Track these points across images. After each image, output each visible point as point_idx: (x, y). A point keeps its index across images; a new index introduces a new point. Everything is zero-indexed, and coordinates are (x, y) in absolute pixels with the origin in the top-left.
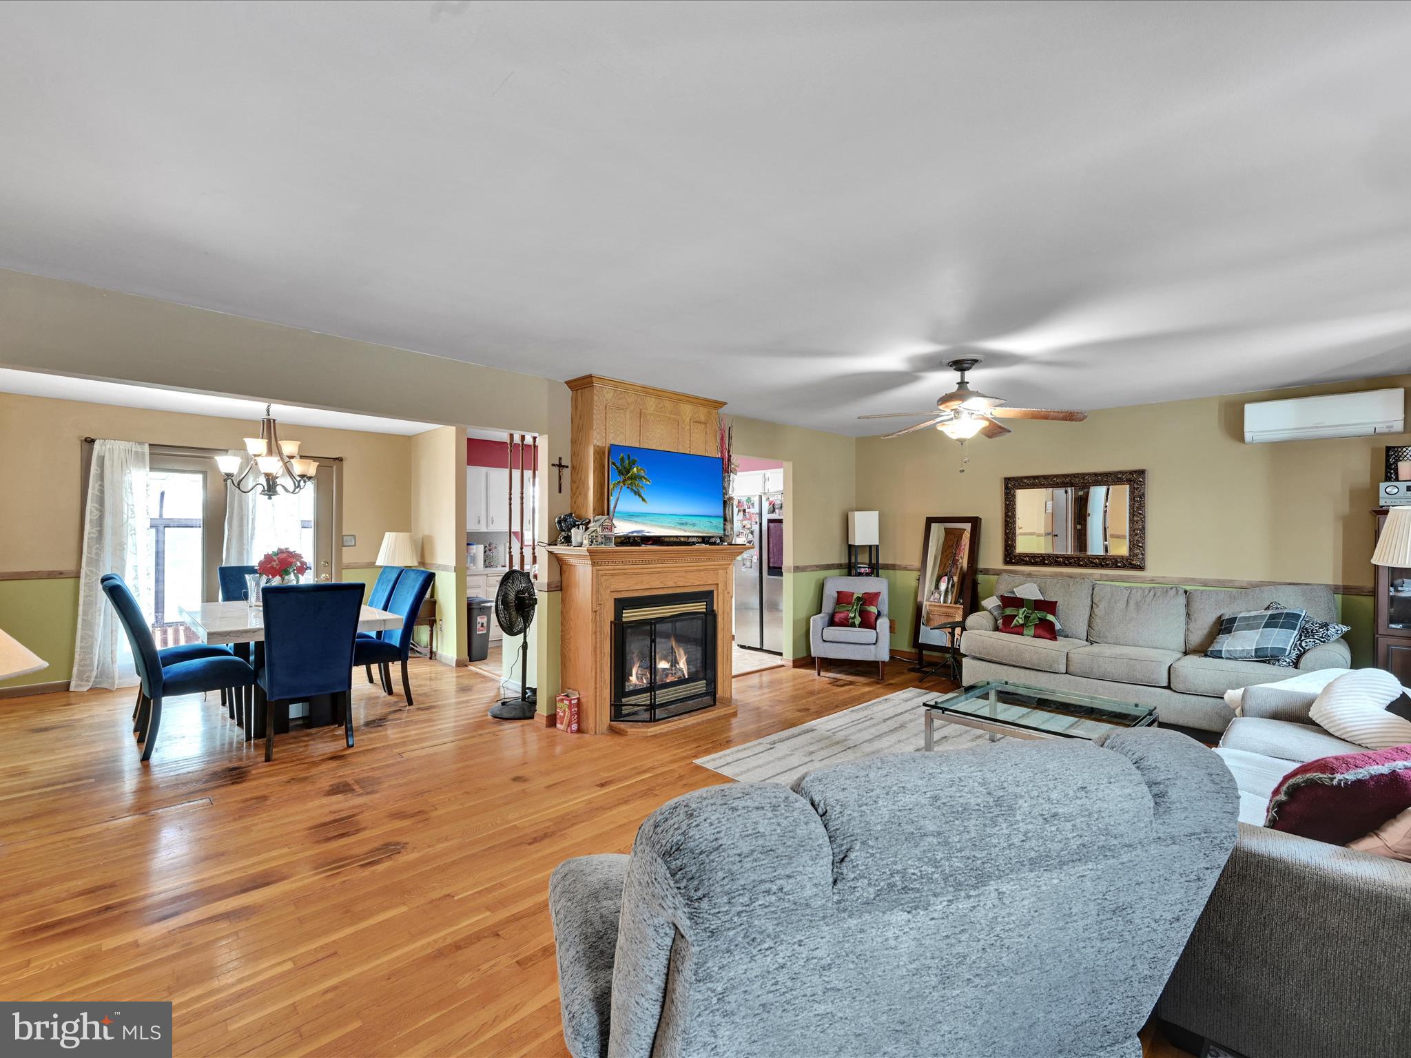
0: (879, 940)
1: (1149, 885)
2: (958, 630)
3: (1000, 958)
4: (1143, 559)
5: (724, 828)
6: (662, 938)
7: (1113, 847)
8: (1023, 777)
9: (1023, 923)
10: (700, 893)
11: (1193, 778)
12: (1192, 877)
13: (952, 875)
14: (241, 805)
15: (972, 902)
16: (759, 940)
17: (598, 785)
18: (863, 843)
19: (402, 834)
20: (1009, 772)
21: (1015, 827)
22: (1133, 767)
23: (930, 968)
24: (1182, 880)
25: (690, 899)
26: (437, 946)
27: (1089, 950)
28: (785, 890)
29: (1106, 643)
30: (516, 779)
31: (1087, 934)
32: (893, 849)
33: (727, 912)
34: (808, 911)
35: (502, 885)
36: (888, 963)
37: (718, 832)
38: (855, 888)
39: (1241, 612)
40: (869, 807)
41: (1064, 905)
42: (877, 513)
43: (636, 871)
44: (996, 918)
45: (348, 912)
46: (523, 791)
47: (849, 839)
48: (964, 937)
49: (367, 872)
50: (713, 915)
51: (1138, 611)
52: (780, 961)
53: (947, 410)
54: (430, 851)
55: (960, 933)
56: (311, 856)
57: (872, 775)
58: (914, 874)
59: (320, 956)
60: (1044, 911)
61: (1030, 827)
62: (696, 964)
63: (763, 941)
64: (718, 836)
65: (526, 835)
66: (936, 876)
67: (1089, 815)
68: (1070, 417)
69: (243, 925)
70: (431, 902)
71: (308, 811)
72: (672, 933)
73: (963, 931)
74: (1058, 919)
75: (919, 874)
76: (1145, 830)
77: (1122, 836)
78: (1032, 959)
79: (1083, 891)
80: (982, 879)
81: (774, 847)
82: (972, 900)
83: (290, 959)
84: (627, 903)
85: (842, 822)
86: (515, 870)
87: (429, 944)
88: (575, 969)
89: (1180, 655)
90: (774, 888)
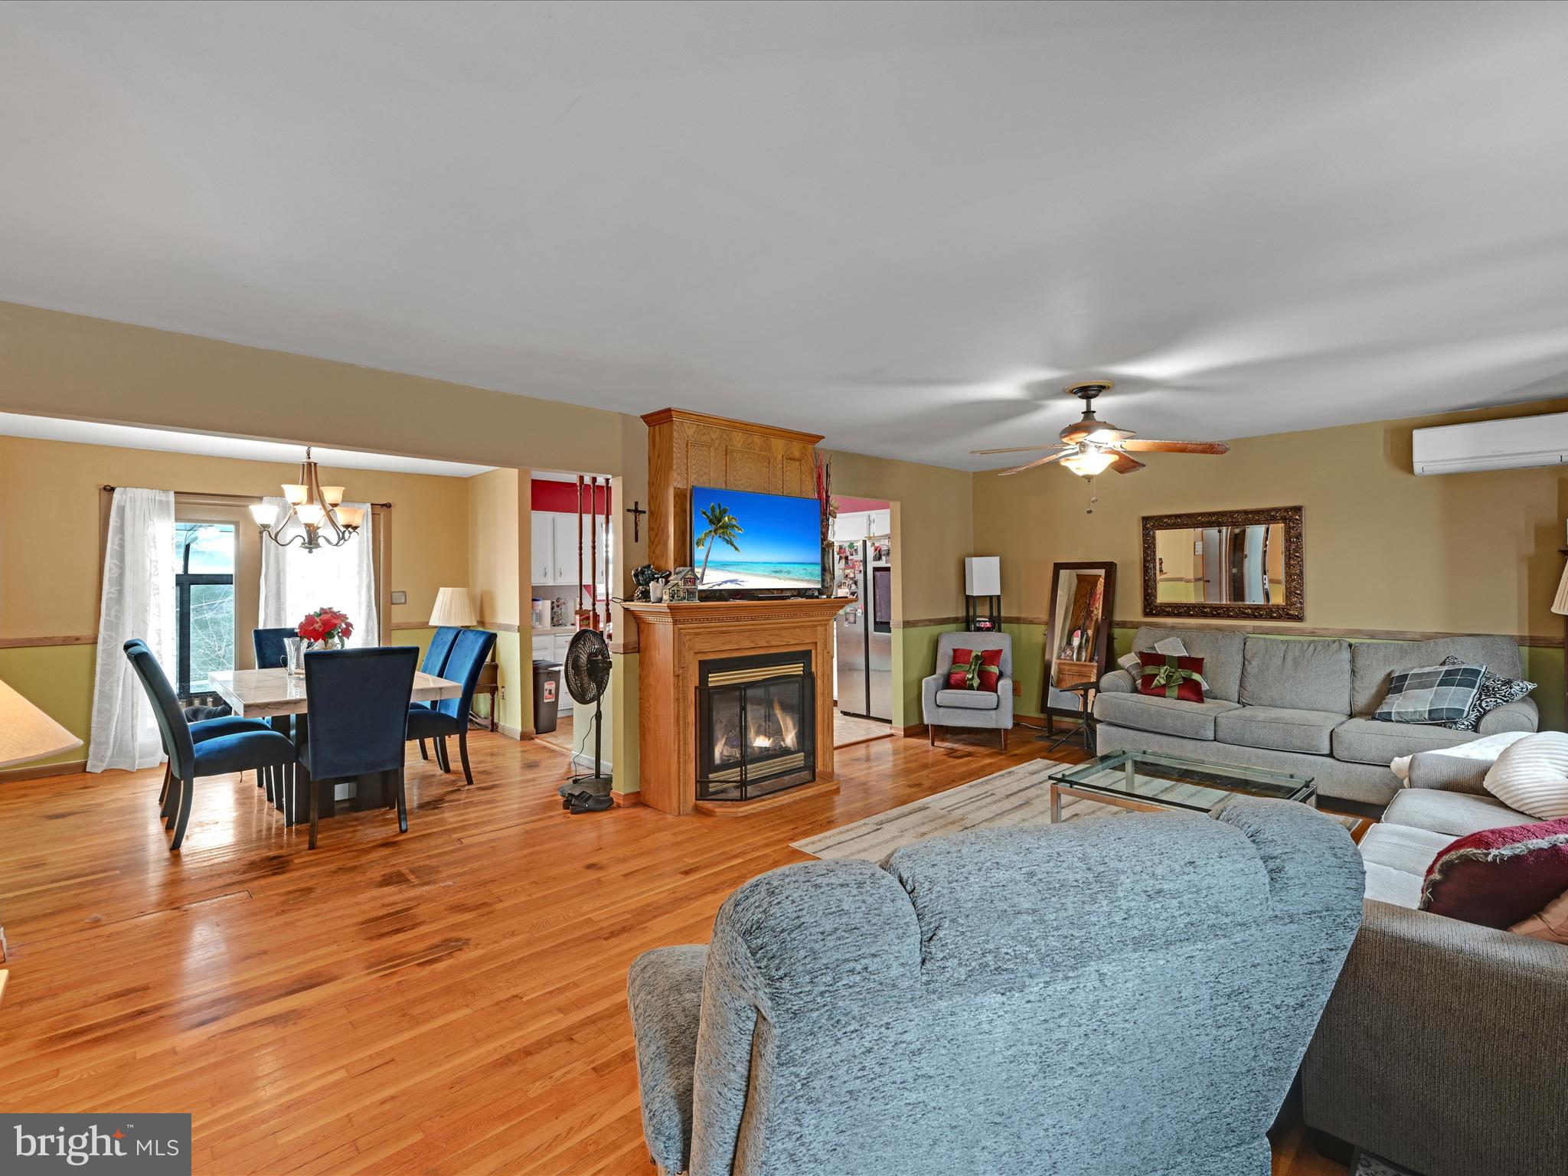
0: (972, 1023)
1: (1266, 967)
2: (1092, 692)
3: (1105, 1046)
4: (1302, 608)
5: (806, 905)
6: (743, 1021)
7: (1224, 926)
8: (1126, 852)
9: (1128, 1007)
10: (781, 973)
11: (1313, 852)
12: (1315, 959)
13: (1048, 955)
14: (282, 899)
15: (1071, 984)
16: (844, 1022)
17: (682, 873)
18: (953, 921)
19: (462, 930)
20: (1111, 847)
21: (1116, 904)
22: (1248, 841)
23: (1028, 1055)
24: (1303, 962)
25: (771, 978)
26: (505, 1052)
27: (1203, 1038)
28: (870, 970)
29: (1260, 705)
30: (590, 867)
31: (1200, 1021)
32: (984, 928)
33: (809, 993)
34: (896, 992)
35: (576, 985)
36: (982, 1048)
37: (800, 910)
38: (944, 968)
39: (1413, 668)
40: (960, 884)
41: (1172, 988)
42: (997, 559)
43: (716, 953)
44: (1098, 1001)
45: (406, 1015)
46: (598, 880)
47: (938, 917)
48: (1064, 1022)
49: (426, 971)
50: (795, 995)
51: (1296, 668)
52: (867, 1044)
53: (1072, 443)
54: (496, 947)
55: (1059, 1017)
56: (364, 954)
57: (965, 851)
58: (1007, 953)
59: (376, 1063)
60: (1151, 995)
61: (1133, 904)
62: (778, 1047)
63: (848, 1023)
64: (800, 913)
65: (602, 929)
66: (1031, 956)
67: (1198, 892)
68: (1210, 449)
69: (290, 1029)
70: (498, 1003)
71: (358, 904)
72: (754, 1016)
73: (1062, 1014)
74: (1167, 1004)
75: (1012, 954)
76: (1260, 907)
77: (1234, 914)
78: (1141, 1047)
79: (1192, 973)
80: (1081, 959)
81: (859, 925)
82: (1071, 981)
83: (343, 1067)
84: (708, 987)
85: (931, 900)
86: (589, 968)
87: (495, 1049)
88: (657, 1065)
89: (1344, 718)
90: (859, 967)
